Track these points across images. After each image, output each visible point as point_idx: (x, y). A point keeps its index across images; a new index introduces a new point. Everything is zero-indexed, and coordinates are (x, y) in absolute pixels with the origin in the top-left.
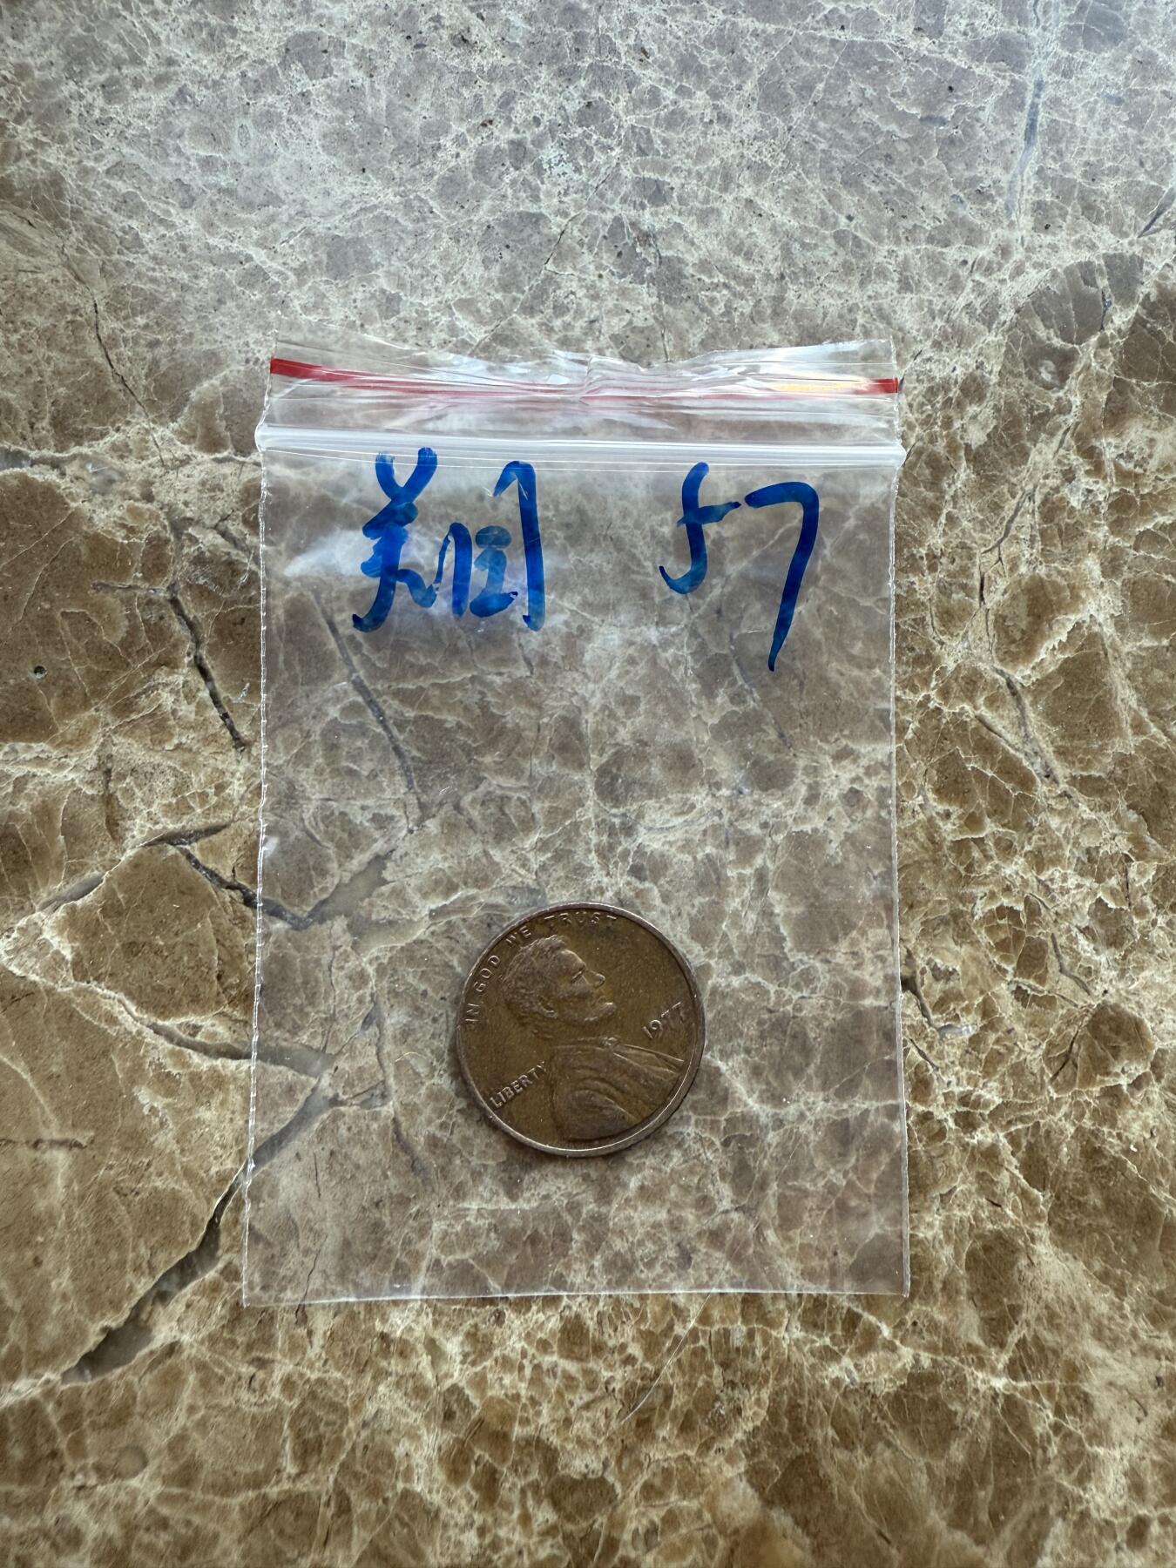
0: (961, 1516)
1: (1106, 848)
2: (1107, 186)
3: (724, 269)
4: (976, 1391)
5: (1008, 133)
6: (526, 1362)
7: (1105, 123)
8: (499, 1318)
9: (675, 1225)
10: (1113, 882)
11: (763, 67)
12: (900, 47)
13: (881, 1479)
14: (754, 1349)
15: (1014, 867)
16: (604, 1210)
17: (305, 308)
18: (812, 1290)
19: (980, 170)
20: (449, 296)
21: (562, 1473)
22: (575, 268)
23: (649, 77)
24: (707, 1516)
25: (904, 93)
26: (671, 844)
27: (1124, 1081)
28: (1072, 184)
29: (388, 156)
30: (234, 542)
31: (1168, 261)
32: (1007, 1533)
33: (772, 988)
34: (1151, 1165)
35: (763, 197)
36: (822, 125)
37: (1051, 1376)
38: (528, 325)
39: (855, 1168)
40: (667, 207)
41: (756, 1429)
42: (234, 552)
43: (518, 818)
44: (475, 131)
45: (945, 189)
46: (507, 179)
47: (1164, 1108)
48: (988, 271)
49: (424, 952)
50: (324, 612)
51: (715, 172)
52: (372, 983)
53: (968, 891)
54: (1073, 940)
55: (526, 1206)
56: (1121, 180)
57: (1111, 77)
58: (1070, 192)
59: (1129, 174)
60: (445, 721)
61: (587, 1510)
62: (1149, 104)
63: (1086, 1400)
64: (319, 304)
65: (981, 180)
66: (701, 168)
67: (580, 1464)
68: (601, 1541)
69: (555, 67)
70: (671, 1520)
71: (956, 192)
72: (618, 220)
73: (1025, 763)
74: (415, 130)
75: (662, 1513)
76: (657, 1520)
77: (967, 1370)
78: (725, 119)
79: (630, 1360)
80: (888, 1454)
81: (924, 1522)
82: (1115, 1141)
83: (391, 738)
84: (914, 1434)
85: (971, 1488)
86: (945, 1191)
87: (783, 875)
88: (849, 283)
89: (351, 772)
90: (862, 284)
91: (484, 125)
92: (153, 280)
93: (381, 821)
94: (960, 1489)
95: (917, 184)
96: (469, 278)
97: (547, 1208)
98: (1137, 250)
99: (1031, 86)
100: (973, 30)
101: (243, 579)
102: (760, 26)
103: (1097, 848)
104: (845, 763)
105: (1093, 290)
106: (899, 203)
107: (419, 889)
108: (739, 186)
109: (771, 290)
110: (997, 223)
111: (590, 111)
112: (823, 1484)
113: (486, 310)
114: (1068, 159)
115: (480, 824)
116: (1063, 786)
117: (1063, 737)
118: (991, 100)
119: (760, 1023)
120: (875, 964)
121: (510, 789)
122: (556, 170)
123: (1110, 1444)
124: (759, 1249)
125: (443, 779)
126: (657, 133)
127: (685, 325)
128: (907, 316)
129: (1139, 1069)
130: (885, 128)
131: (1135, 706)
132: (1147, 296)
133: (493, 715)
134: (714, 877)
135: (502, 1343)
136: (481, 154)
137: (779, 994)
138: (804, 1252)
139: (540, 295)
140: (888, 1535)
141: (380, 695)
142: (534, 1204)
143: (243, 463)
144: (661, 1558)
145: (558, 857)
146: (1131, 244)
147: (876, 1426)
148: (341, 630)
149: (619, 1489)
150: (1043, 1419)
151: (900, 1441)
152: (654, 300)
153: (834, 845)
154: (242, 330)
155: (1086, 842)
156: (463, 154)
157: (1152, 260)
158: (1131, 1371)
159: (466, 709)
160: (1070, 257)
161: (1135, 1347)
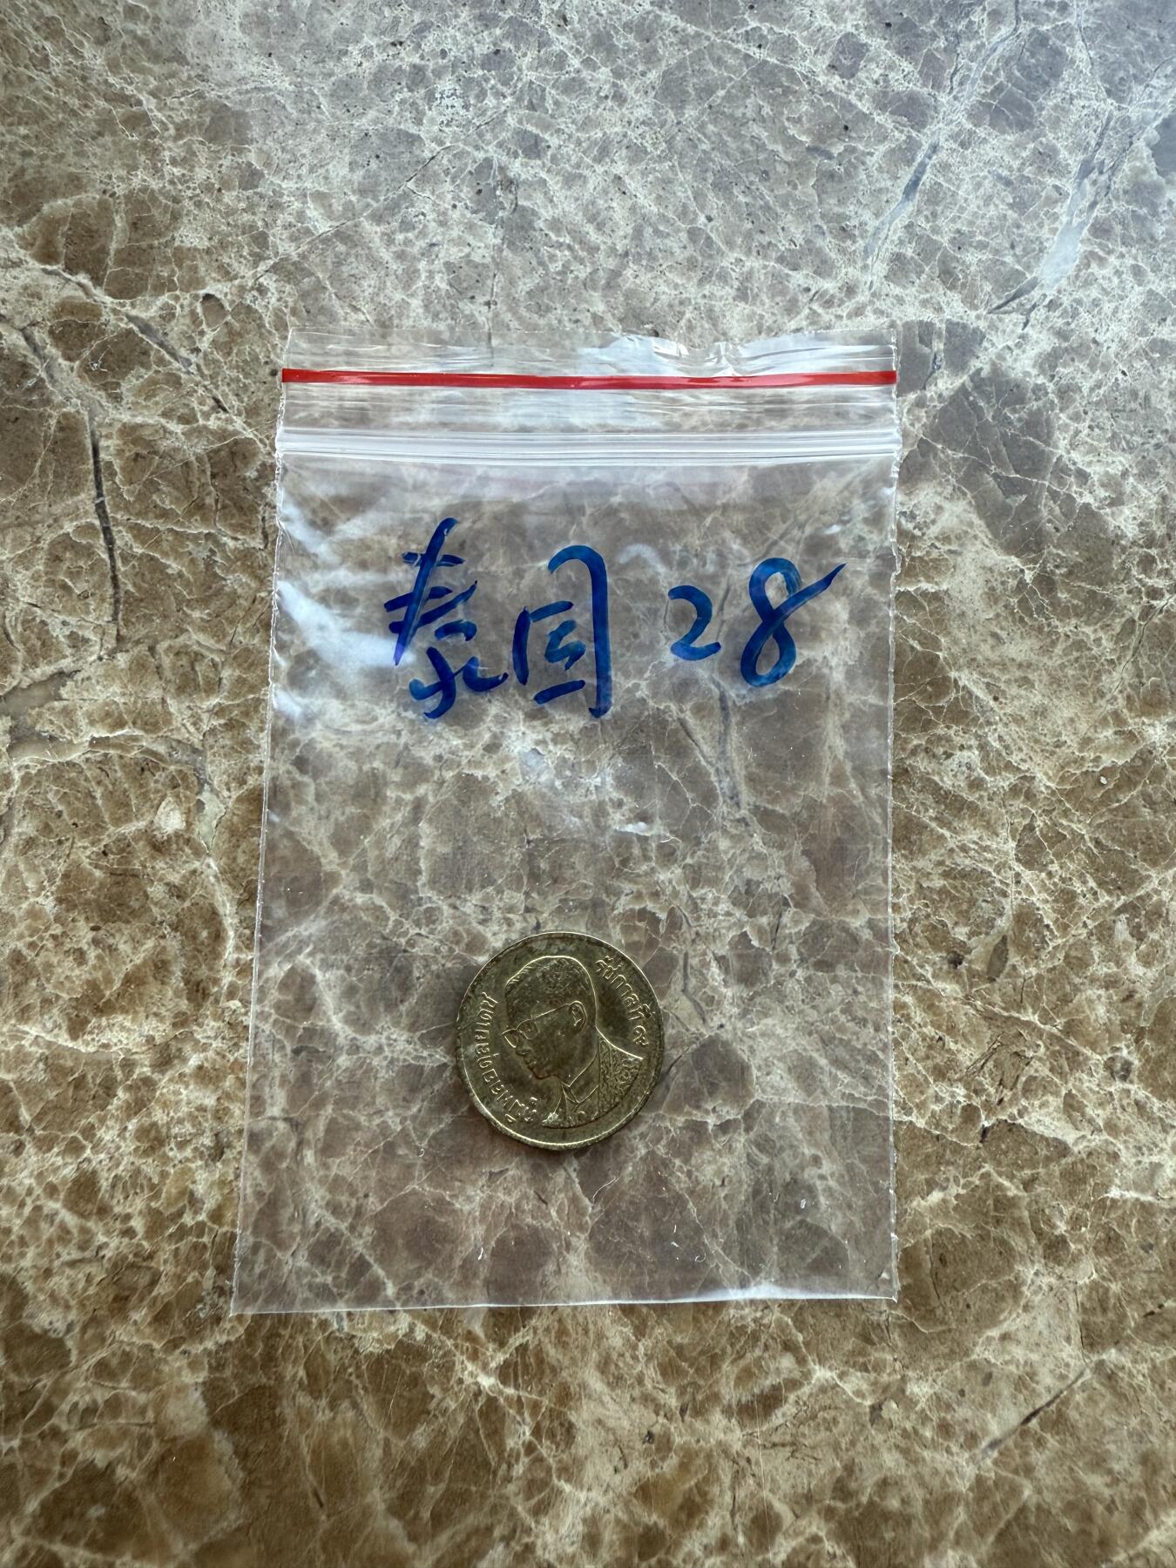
0: (402, 1505)
1: (768, 886)
2: (971, 257)
3: (575, 233)
4: (461, 1381)
5: (889, 183)
6: (29, 1201)
7: (988, 200)
8: (19, 1148)
9: (220, 1114)
10: (764, 920)
11: (673, 62)
12: (809, 78)
13: (335, 1438)
14: (253, 1263)
15: (669, 875)
16: (156, 1076)
17: (174, 162)
18: (331, 1222)
19: (850, 209)
20: (308, 185)
21: (25, 1321)
22: (433, 192)
23: (561, 42)
24: (150, 1415)
25: (799, 120)
26: (342, 747)
27: (711, 1121)
28: (937, 246)
29: (297, 47)
30: (36, 349)
31: (1010, 343)
32: (443, 1539)
33: (393, 916)
34: (712, 1213)
35: (632, 178)
36: (711, 128)
37: (541, 1393)
38: (372, 231)
39: (414, 1118)
40: (539, 162)
41: (228, 1343)
42: (31, 356)
43: (206, 678)
44: (382, 47)
45: (810, 217)
46: (398, 97)
47: (744, 1160)
48: (828, 303)
49: (73, 775)
50: (93, 434)
51: (595, 143)
52: (13, 789)
53: (616, 883)
54: (705, 965)
55: (83, 1049)
56: (986, 256)
57: (1007, 158)
58: (933, 254)
59: (997, 252)
60: (169, 566)
61: (36, 1367)
62: (1038, 193)
63: (569, 1429)
64: (188, 160)
65: (849, 218)
66: (583, 136)
67: (46, 1319)
68: (39, 1402)
69: (477, 11)
70: (115, 1406)
71: (820, 222)
72: (488, 162)
73: (713, 778)
74: (328, 34)
75: (108, 1395)
76: (100, 1401)
77: (459, 1358)
78: (620, 98)
79: (129, 1233)
80: (350, 1414)
81: (363, 1496)
82: (683, 1177)
83: (113, 568)
84: (383, 1404)
85: (422, 1481)
86: (496, 1170)
87: (440, 810)
88: (689, 279)
89: (65, 587)
90: (701, 282)
91: (394, 44)
92: (47, 99)
93: (77, 642)
94: (411, 1475)
95: (785, 205)
96: (333, 175)
97: (102, 1058)
98: (982, 325)
99: (926, 146)
100: (886, 81)
101: (30, 383)
102: (681, 24)
103: (758, 883)
104: (536, 723)
105: (927, 350)
106: (761, 218)
107: (89, 715)
108: (613, 161)
109: (612, 263)
110: (851, 261)
111: (497, 58)
112: (277, 1422)
113: (337, 207)
114: (941, 222)
115: (168, 674)
116: (744, 812)
117: (759, 765)
118: (882, 148)
119: (371, 946)
120: (500, 925)
121: (208, 648)
122: (446, 101)
123: (579, 1485)
124: (294, 1166)
125: (148, 619)
126: (551, 93)
127: (519, 273)
128: (735, 323)
129: (731, 1113)
130: (770, 147)
131: (841, 757)
132: (979, 371)
133: (215, 575)
134: (372, 792)
135: (13, 1173)
136: (382, 69)
137: (398, 924)
138: (336, 1184)
139: (393, 207)
140: (323, 1498)
141: (117, 525)
142: (91, 1049)
143: (68, 280)
144: (90, 1441)
145: (230, 726)
146: (978, 317)
147: (349, 1382)
148: (102, 455)
149: (74, 1358)
150: (520, 1434)
151: (368, 1406)
152: (498, 241)
153: (499, 798)
154: (111, 163)
155: (748, 873)
156: (365, 64)
157: (994, 339)
158: (626, 1417)
159: (193, 561)
160: (913, 313)
161: (637, 1392)
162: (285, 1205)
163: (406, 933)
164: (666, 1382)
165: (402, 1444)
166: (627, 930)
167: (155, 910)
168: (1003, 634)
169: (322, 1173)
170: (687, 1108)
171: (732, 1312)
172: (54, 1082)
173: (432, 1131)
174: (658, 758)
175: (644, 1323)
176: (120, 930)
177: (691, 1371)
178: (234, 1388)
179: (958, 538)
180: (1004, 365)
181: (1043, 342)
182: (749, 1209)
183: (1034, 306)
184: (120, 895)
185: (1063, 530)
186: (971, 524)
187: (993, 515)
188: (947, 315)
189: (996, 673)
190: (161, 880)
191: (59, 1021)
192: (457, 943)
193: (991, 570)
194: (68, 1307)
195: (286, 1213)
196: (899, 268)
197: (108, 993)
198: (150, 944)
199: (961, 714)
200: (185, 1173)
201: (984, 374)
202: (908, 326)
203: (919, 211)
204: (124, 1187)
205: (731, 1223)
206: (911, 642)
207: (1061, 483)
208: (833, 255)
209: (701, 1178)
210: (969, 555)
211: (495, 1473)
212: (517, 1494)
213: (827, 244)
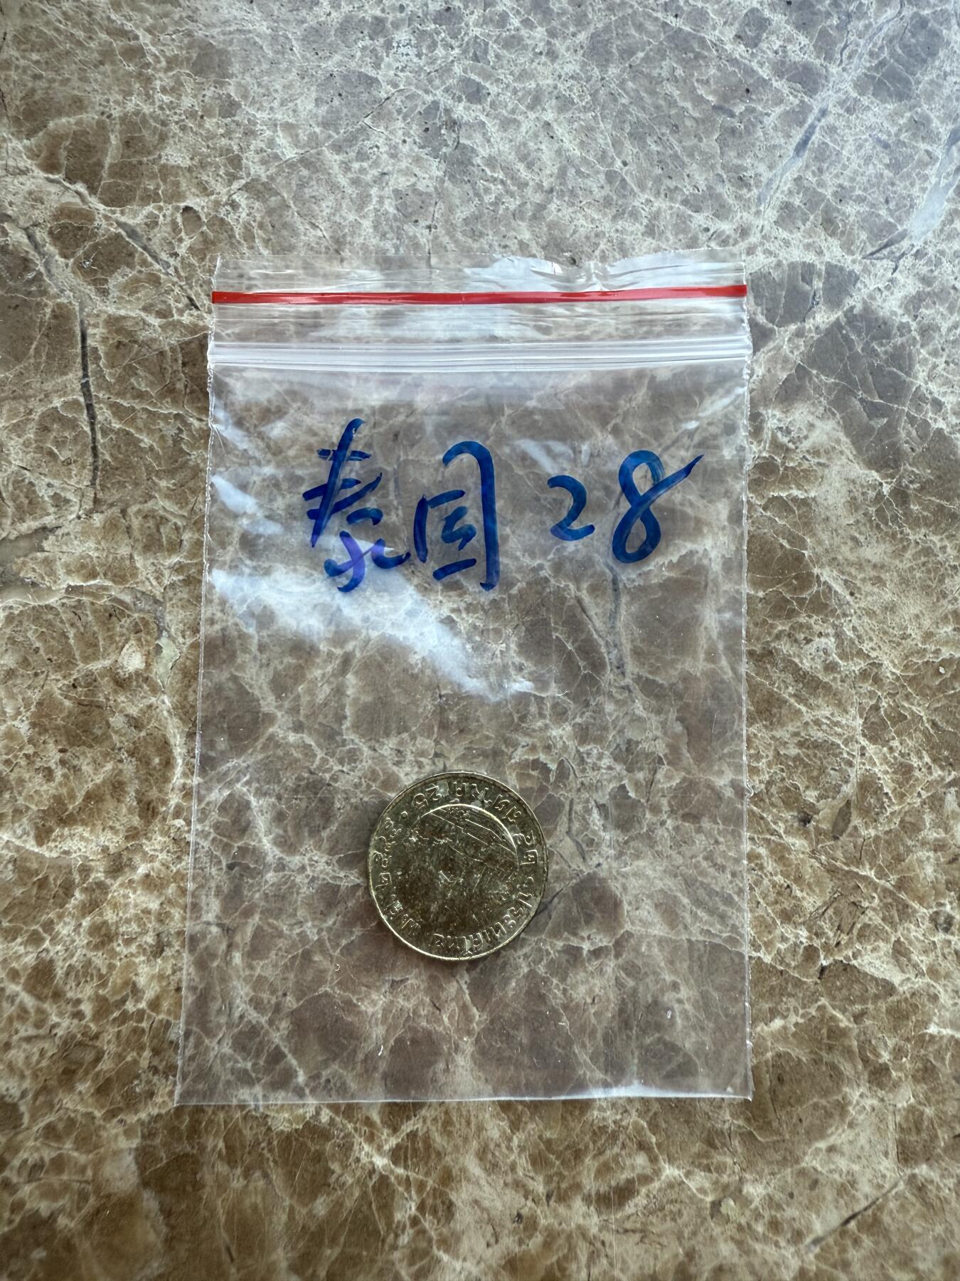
162: (214, 998)
163: (331, 769)
164: (535, 1171)
165: (304, 1211)
166: (522, 777)
167: (115, 737)
168: (862, 538)
169: (247, 973)
170: (566, 934)
171: (596, 1113)
172: (21, 881)
173: (344, 942)
174: (556, 630)
175: (519, 1118)
176: (84, 753)
177: (558, 1163)
178: (163, 1154)
179: (827, 452)
180: (874, 305)
181: (908, 286)
182: (615, 1024)
183: (903, 254)
184: (86, 723)
185: (919, 450)
186: (838, 441)
187: (858, 435)
188: (827, 258)
189: (853, 571)
190: (121, 711)
191: (28, 828)
192: (374, 781)
193: (854, 482)
194: (23, 1077)
195: (215, 1006)
196: (787, 215)
197: (71, 807)
198: (109, 766)
199: (820, 606)
200: (130, 966)
201: (855, 311)
202: (793, 266)
203: (807, 167)
204: (77, 976)
205: (599, 1035)
206: (781, 541)
207: (919, 409)
208: (731, 201)
209: (575, 996)
210: (835, 469)
211: (383, 1241)
212: (401, 1261)
213: (726, 191)
